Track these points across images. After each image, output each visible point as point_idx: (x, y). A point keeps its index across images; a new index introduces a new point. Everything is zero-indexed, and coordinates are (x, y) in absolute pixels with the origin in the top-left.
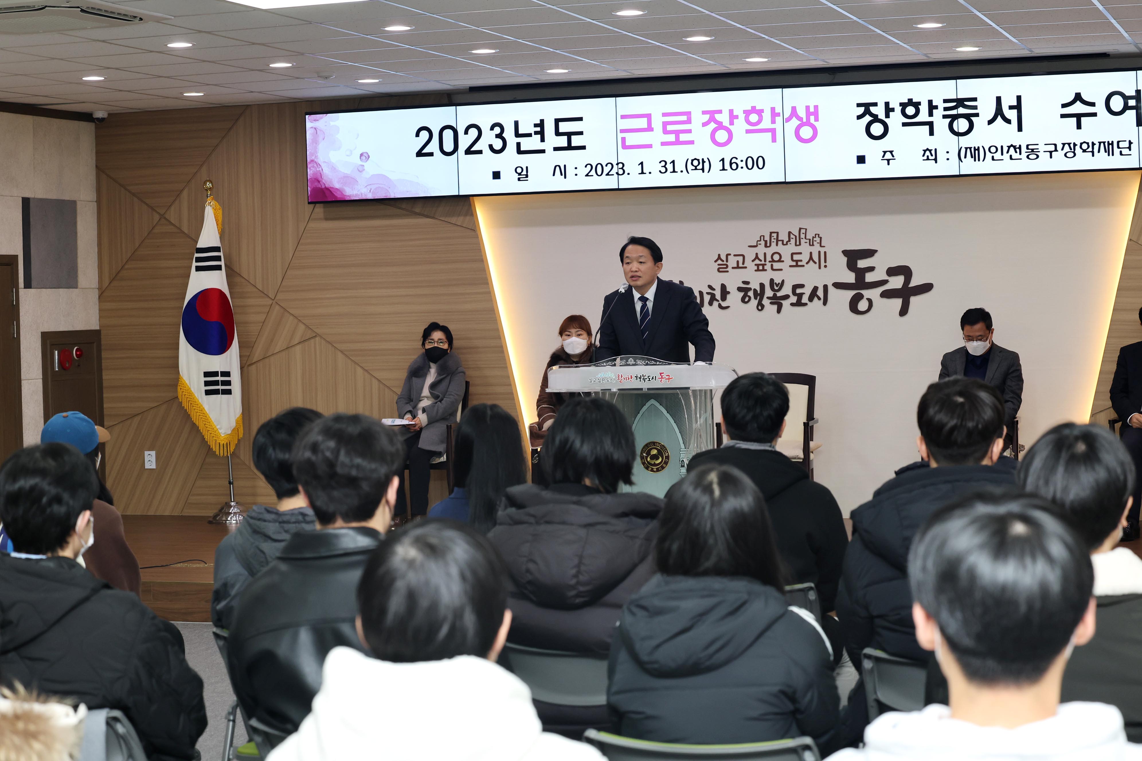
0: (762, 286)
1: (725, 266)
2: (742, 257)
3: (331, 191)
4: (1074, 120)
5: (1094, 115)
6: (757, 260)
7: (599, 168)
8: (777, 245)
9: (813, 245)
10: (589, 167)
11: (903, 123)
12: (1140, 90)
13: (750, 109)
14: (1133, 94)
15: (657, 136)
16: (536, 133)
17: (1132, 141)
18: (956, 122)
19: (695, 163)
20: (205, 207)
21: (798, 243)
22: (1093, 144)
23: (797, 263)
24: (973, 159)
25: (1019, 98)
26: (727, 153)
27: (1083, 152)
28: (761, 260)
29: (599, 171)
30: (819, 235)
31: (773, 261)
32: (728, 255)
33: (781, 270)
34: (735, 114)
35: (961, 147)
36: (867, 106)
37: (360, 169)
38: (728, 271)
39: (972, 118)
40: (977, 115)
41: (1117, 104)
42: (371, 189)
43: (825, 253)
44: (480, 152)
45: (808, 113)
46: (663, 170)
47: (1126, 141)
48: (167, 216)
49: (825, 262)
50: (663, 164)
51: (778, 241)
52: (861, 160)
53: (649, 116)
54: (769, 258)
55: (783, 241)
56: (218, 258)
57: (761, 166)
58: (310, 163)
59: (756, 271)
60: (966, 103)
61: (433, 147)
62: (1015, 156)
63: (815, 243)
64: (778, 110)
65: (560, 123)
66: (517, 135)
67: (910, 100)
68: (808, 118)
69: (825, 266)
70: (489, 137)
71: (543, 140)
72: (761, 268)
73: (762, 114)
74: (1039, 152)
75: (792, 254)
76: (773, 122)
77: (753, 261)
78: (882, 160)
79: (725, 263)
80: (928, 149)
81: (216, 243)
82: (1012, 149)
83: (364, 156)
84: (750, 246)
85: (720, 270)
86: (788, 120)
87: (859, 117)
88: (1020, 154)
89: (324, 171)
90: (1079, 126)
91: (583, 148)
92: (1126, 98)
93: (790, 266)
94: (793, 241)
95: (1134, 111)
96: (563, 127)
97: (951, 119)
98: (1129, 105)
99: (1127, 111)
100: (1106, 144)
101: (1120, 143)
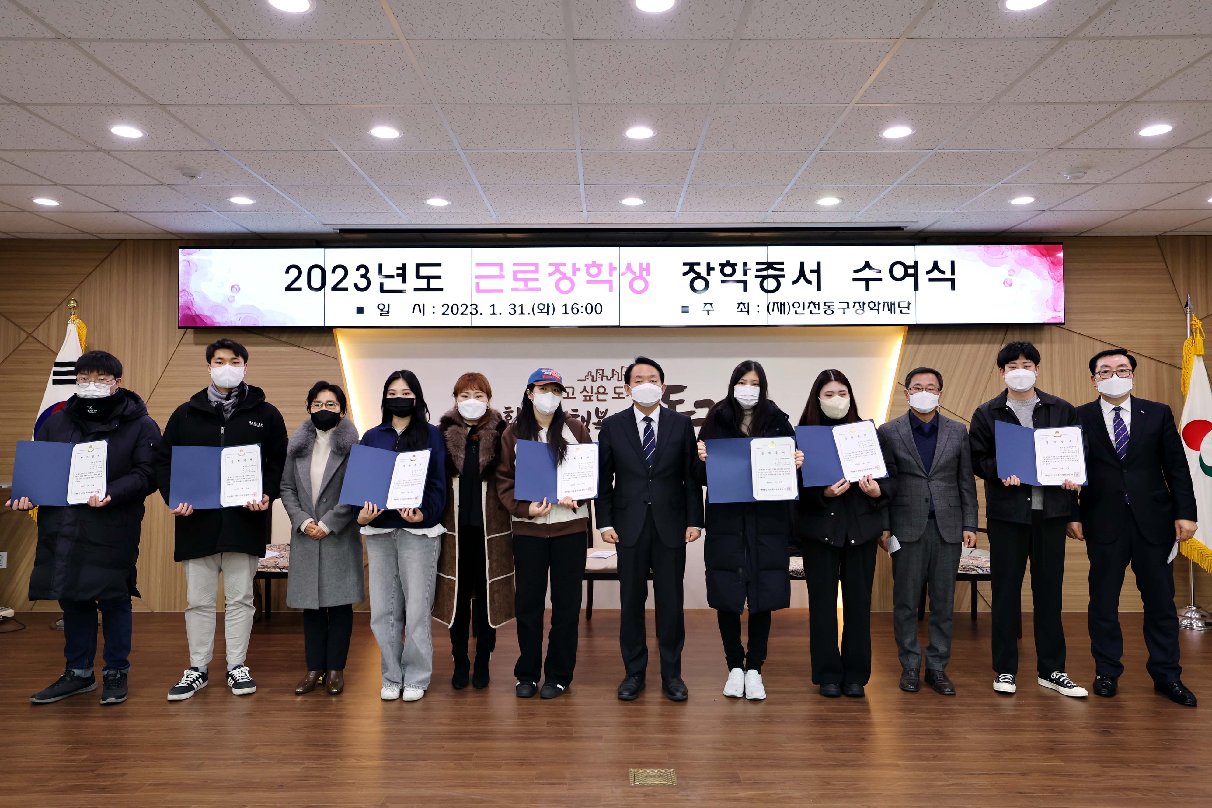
0: (589, 413)
2: (572, 389)
3: (201, 318)
4: (864, 283)
5: (880, 280)
6: (585, 392)
7: (455, 308)
8: (602, 380)
10: (446, 307)
11: (721, 281)
12: (917, 262)
13: (591, 263)
14: (912, 264)
15: (507, 283)
16: (398, 275)
17: (910, 303)
18: (766, 281)
19: (541, 307)
20: (68, 324)
21: (620, 379)
22: (879, 304)
23: (619, 396)
24: (780, 312)
25: (819, 264)
26: (570, 299)
27: (870, 309)
28: (588, 392)
29: (455, 311)
33: (605, 400)
34: (577, 267)
35: (770, 302)
36: (692, 266)
37: (231, 299)
39: (779, 278)
40: (783, 276)
41: (899, 271)
42: (240, 318)
44: (346, 289)
45: (641, 269)
46: (513, 312)
47: (905, 302)
48: (35, 335)
50: (513, 306)
51: (603, 376)
52: (685, 310)
53: (501, 266)
54: (595, 391)
55: (607, 377)
57: (598, 311)
58: (182, 292)
59: (583, 401)
60: (775, 266)
61: (302, 282)
62: (815, 311)
64: (615, 265)
65: (421, 268)
66: (381, 276)
67: (728, 262)
68: (641, 273)
70: (354, 277)
71: (404, 281)
72: (588, 398)
73: (601, 268)
74: (834, 308)
75: (615, 388)
76: (611, 274)
78: (703, 310)
80: (741, 303)
82: (812, 305)
83: (235, 288)
84: (579, 380)
86: (623, 274)
87: (685, 274)
88: (819, 309)
89: (195, 299)
90: (867, 289)
91: (441, 290)
92: (906, 267)
93: (613, 398)
94: (616, 377)
95: (913, 278)
96: (423, 271)
97: (761, 279)
98: (909, 273)
99: (907, 278)
100: (889, 304)
101: (901, 304)
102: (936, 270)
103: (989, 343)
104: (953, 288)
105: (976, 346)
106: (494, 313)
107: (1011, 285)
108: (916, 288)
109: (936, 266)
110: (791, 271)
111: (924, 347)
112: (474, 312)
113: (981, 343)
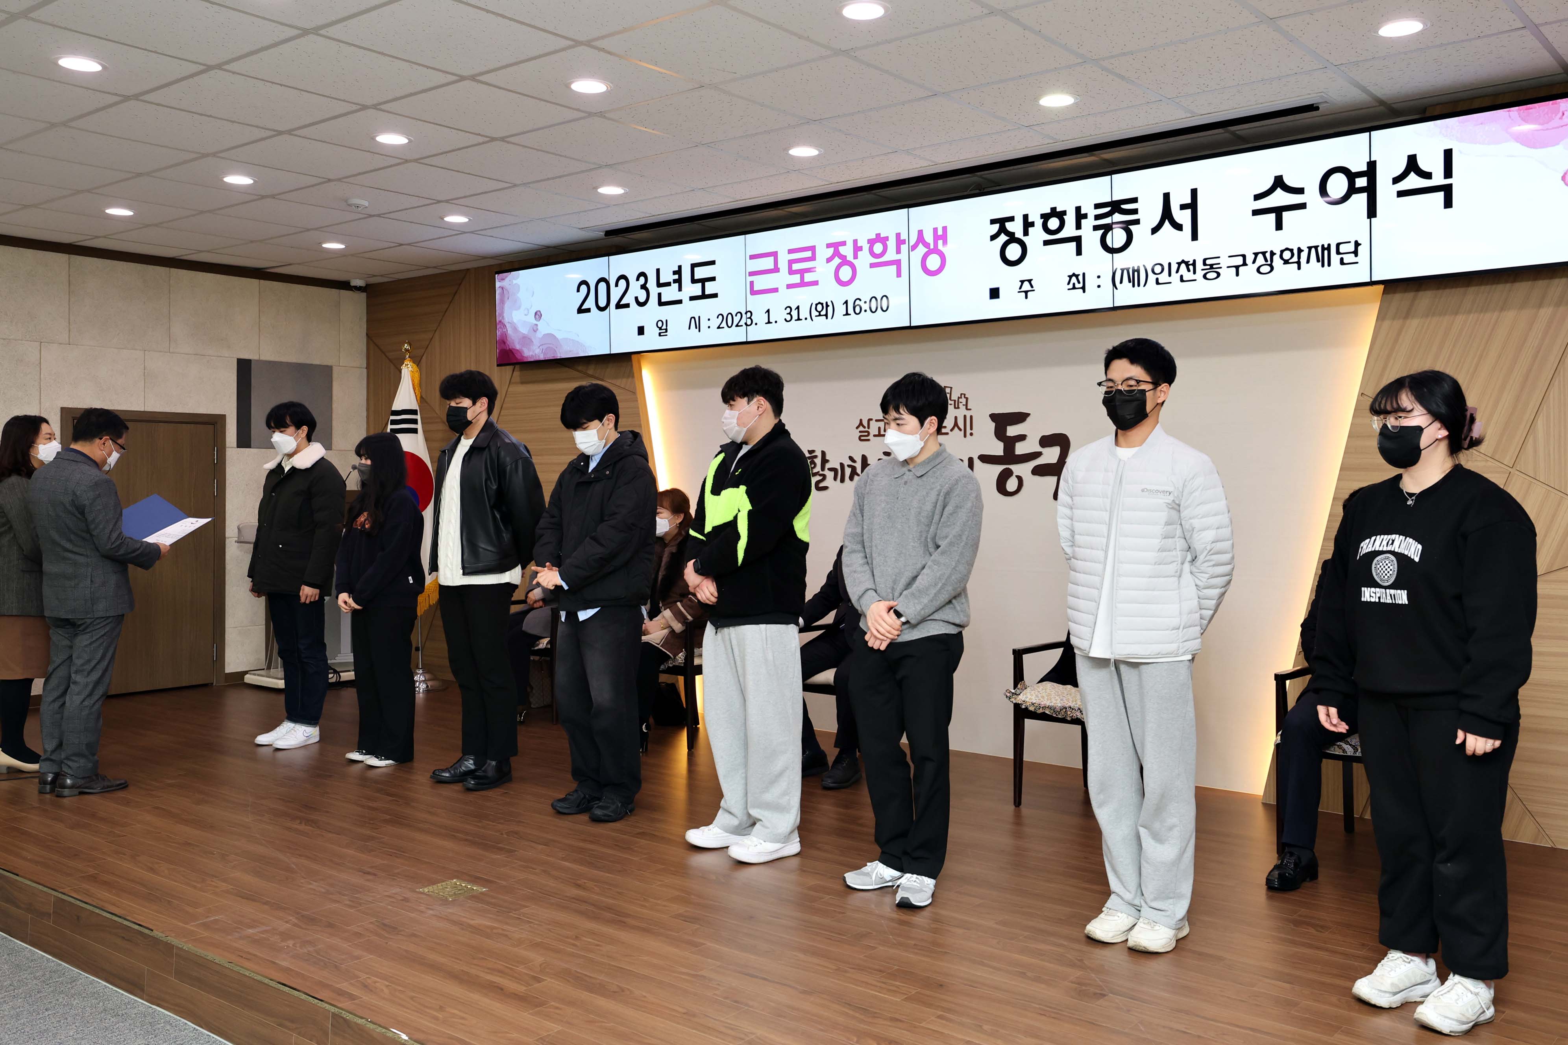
1: (867, 434)
3: (513, 353)
4: (1272, 217)
5: (1302, 206)
7: (730, 318)
9: (958, 408)
10: (720, 317)
11: (1044, 241)
12: (1375, 162)
13: (874, 237)
14: (1364, 168)
15: (782, 278)
16: (675, 281)
17: (1359, 242)
18: (1110, 234)
19: (819, 308)
20: (402, 368)
24: (1132, 284)
25: (1194, 192)
26: (850, 293)
27: (1284, 264)
29: (730, 323)
30: (965, 395)
32: (869, 420)
34: (859, 245)
35: (1116, 269)
36: (1001, 222)
37: (535, 329)
38: (868, 440)
39: (1131, 227)
40: (1137, 222)
41: (1338, 185)
42: (543, 349)
43: (971, 417)
44: (628, 306)
45: (936, 238)
46: (788, 318)
47: (1350, 242)
49: (971, 429)
50: (788, 310)
52: (994, 293)
53: (774, 254)
56: (415, 422)
57: (885, 307)
58: (498, 324)
60: (1124, 207)
61: (591, 301)
62: (1188, 276)
63: (961, 405)
64: (904, 236)
65: (696, 269)
66: (659, 285)
67: (1053, 209)
68: (936, 244)
69: (971, 434)
73: (887, 242)
74: (1221, 268)
76: (898, 251)
78: (1019, 292)
79: (866, 429)
80: (1074, 275)
81: (414, 406)
82: (1183, 266)
83: (538, 315)
85: (862, 438)
86: (914, 247)
87: (993, 238)
88: (1194, 273)
89: (507, 331)
90: (1279, 226)
91: (716, 296)
92: (1351, 176)
95: (1364, 196)
96: (698, 273)
97: (1103, 231)
98: (1357, 186)
99: (1354, 196)
100: (1320, 249)
101: (1341, 246)
102: (1412, 173)
104: (1448, 204)
108: (1372, 212)
109: (1412, 164)
110: (1149, 212)
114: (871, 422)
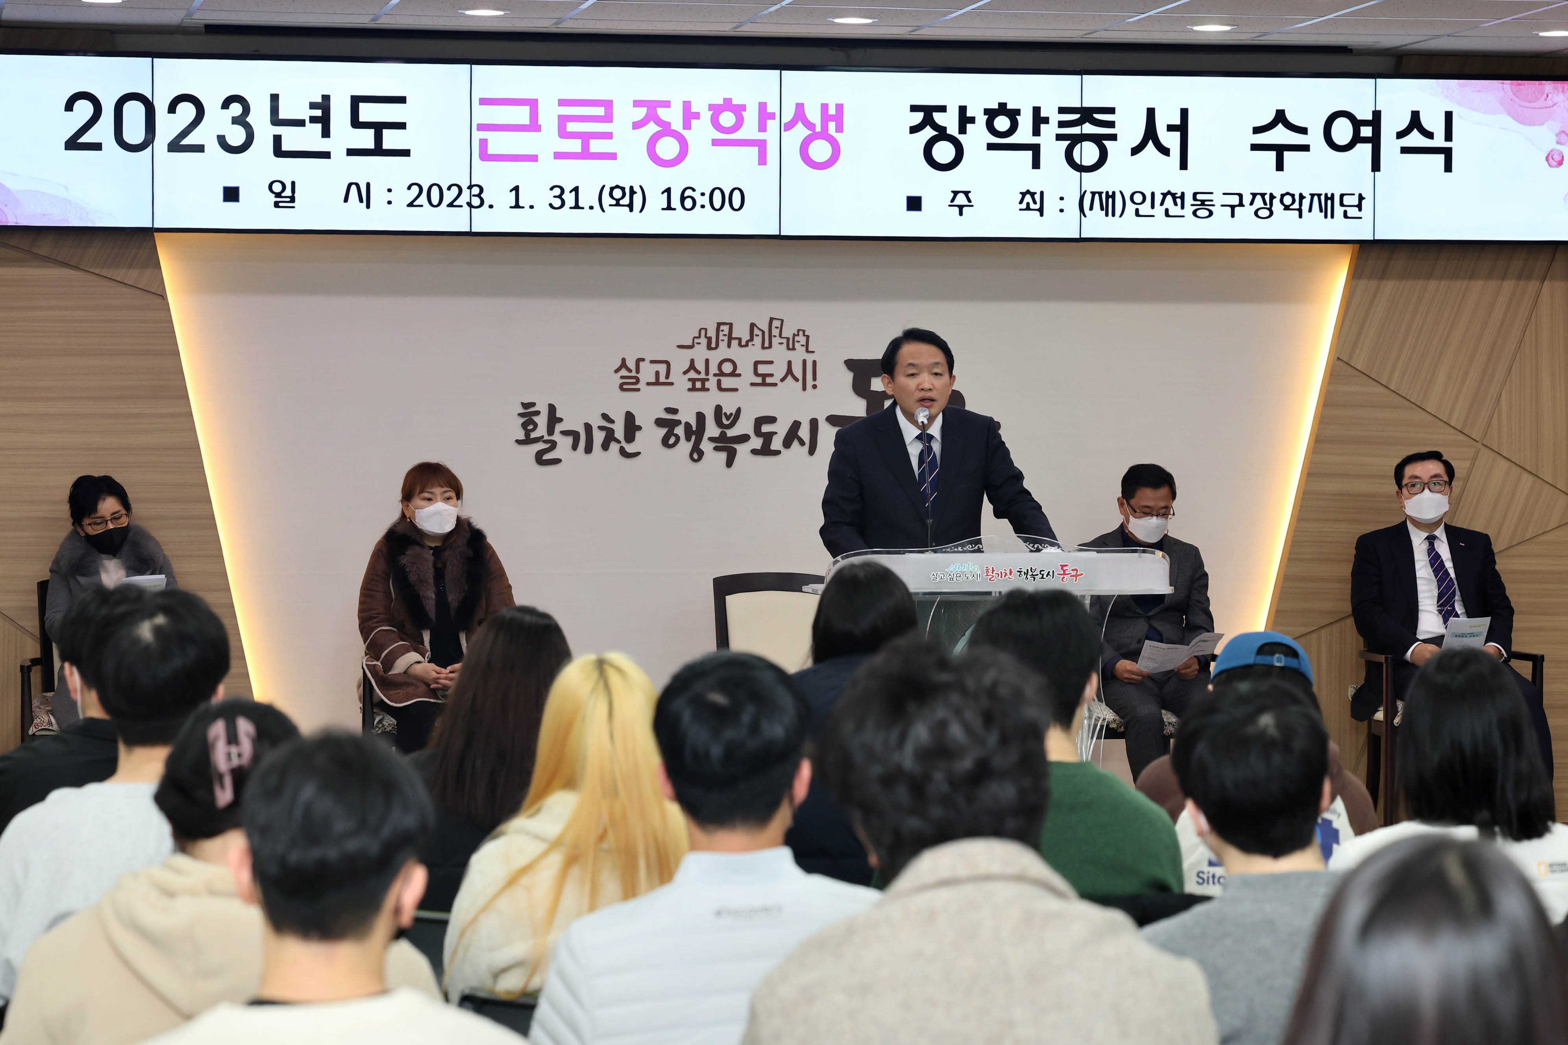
0: (701, 417)
1: (634, 381)
2: (664, 366)
4: (1274, 153)
5: (1305, 148)
6: (692, 371)
7: (435, 191)
8: (729, 346)
9: (794, 349)
10: (415, 189)
11: (988, 144)
12: (1380, 112)
13: (721, 102)
14: (1370, 117)
15: (547, 141)
16: (313, 120)
17: (1363, 196)
18: (1078, 147)
19: (617, 193)
21: (767, 345)
22: (1302, 197)
23: (764, 380)
24: (1105, 211)
25: (1184, 113)
26: (676, 179)
27: (1284, 209)
29: (435, 199)
30: (804, 331)
31: (721, 374)
32: (639, 361)
33: (736, 390)
34: (693, 110)
35: (1085, 191)
36: (928, 112)
38: (638, 390)
39: (1105, 142)
40: (1113, 137)
41: (1342, 131)
43: (814, 363)
44: (200, 149)
45: (826, 117)
46: (557, 203)
47: (1354, 194)
49: (815, 379)
50: (557, 191)
51: (730, 338)
52: (914, 204)
53: (533, 104)
54: (713, 369)
55: (740, 339)
57: (736, 205)
59: (689, 390)
60: (1097, 116)
61: (103, 131)
62: (1174, 210)
63: (797, 345)
64: (772, 108)
65: (362, 106)
66: (276, 121)
67: (1002, 106)
68: (825, 126)
69: (815, 387)
70: (218, 121)
71: (326, 133)
72: (698, 385)
73: (743, 112)
74: (1214, 205)
75: (757, 363)
76: (762, 128)
77: (685, 373)
78: (950, 206)
79: (633, 374)
80: (1028, 192)
82: (1169, 198)
84: (680, 347)
85: (625, 387)
86: (790, 126)
87: (914, 130)
88: (1183, 207)
90: (1280, 166)
91: (406, 153)
92: (1357, 124)
93: (752, 384)
94: (758, 341)
95: (1369, 146)
96: (368, 113)
97: (1069, 142)
98: (1362, 135)
99: (1358, 145)
100: (1323, 198)
101: (1345, 197)
102: (1415, 130)
103: (1519, 277)
104: (1448, 168)
105: (1492, 284)
106: (517, 206)
107: (1560, 163)
108: (1376, 166)
109: (1415, 122)
110: (1129, 128)
111: (1389, 286)
112: (476, 201)
113: (1503, 278)
114: (641, 363)
